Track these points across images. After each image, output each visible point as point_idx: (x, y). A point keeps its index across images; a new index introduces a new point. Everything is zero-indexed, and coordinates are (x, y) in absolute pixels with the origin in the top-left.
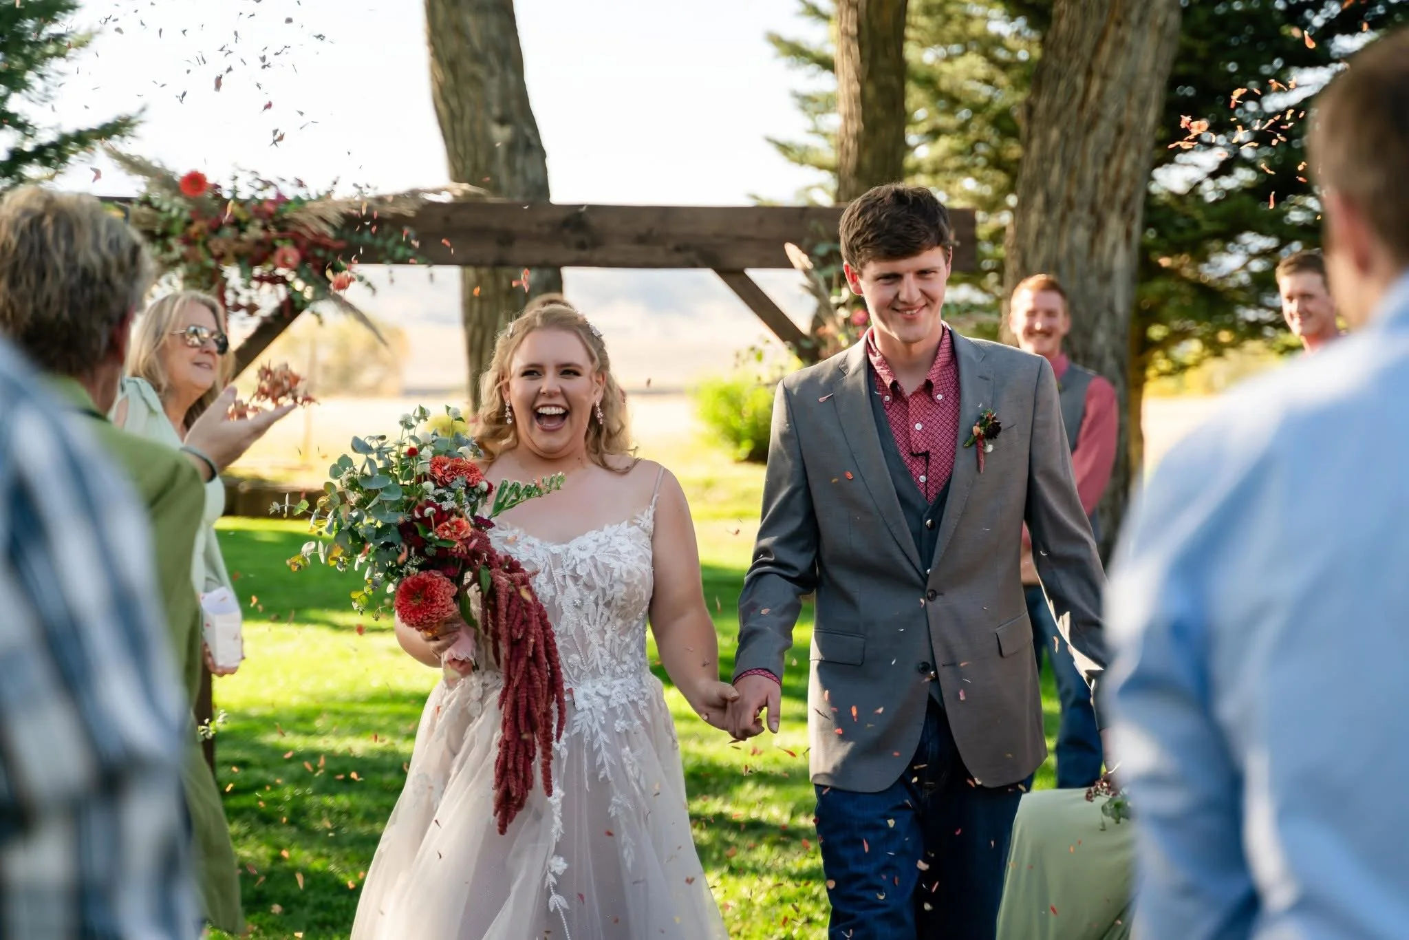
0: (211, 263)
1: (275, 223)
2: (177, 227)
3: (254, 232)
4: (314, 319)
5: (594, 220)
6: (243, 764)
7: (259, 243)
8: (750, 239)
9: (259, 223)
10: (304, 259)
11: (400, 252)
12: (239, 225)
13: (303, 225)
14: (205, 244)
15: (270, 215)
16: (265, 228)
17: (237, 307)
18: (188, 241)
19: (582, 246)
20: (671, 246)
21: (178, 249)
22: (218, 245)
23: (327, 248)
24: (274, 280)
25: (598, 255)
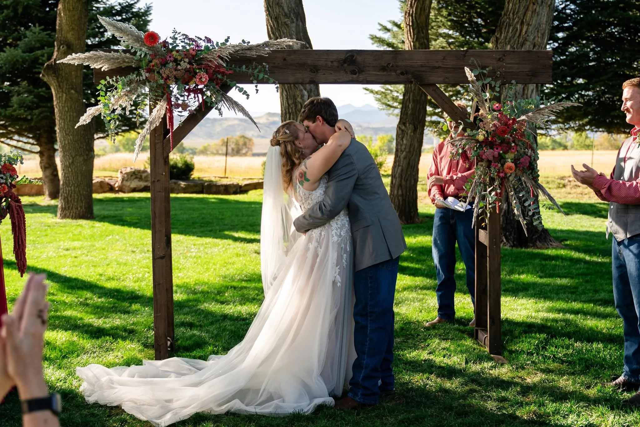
0: (162, 82)
1: (196, 61)
2: (144, 64)
3: (184, 65)
4: (217, 111)
5: (359, 59)
6: (191, 325)
7: (187, 71)
8: (439, 67)
9: (187, 60)
10: (211, 80)
11: (261, 76)
12: (176, 62)
13: (211, 61)
14: (158, 72)
15: (193, 56)
16: (190, 63)
17: (178, 106)
18: (149, 71)
19: (354, 72)
20: (398, 72)
21: (145, 75)
22: (165, 72)
23: (223, 74)
24: (196, 91)
25: (361, 77)
